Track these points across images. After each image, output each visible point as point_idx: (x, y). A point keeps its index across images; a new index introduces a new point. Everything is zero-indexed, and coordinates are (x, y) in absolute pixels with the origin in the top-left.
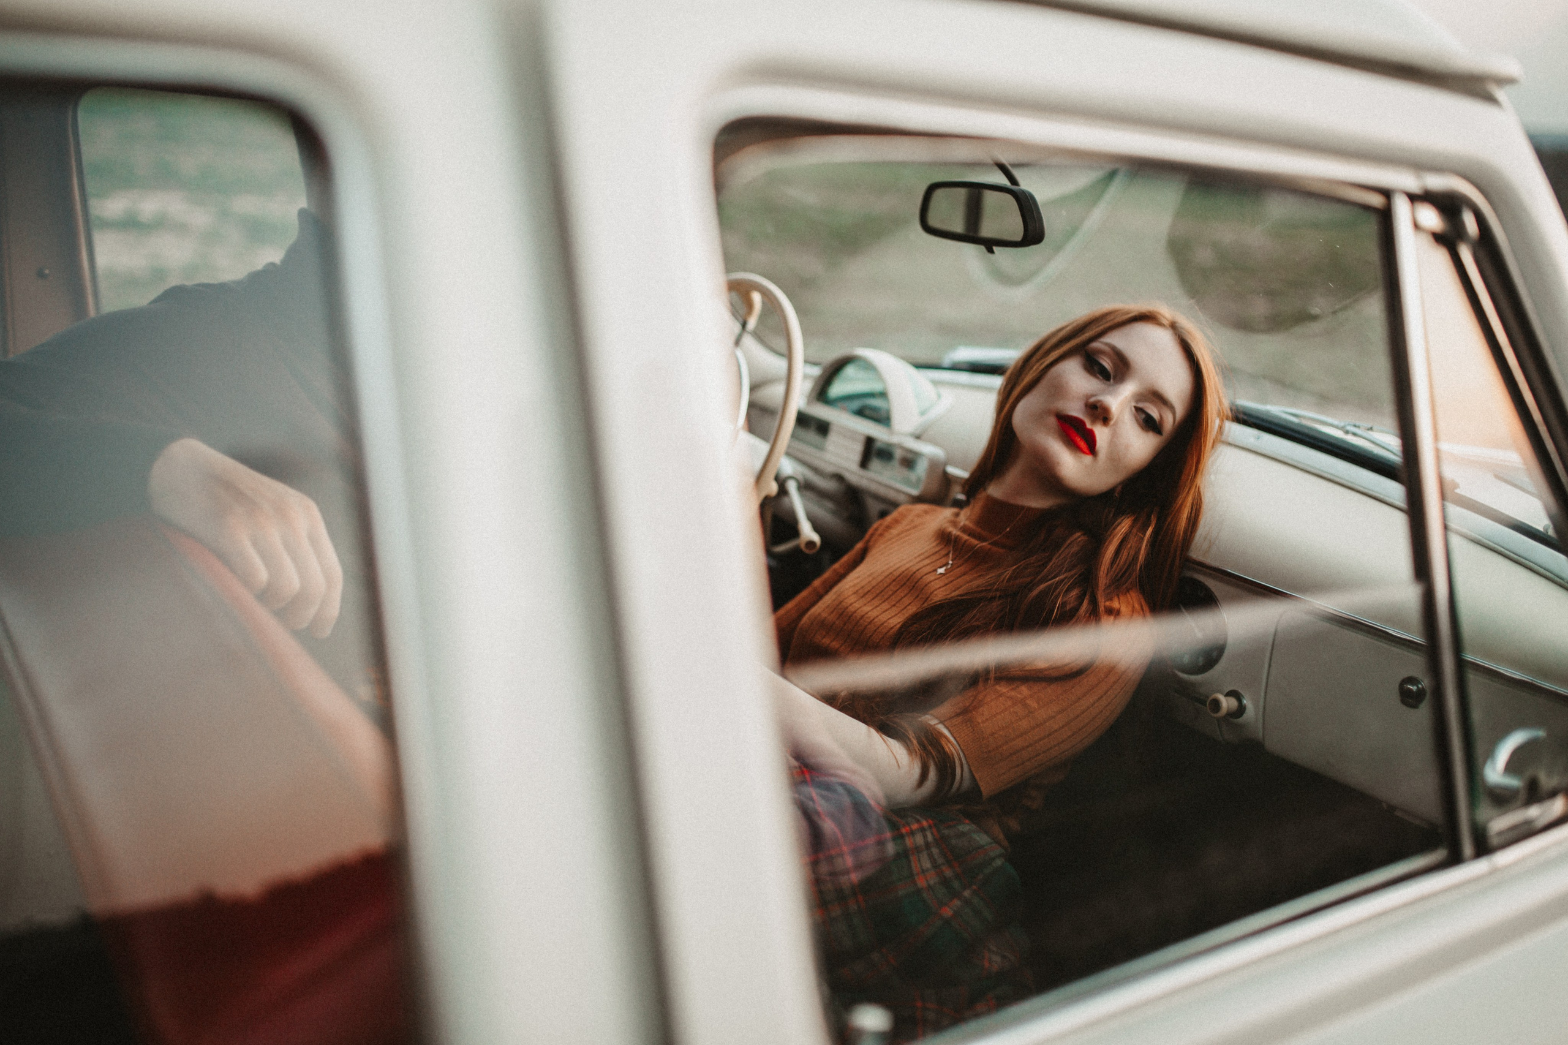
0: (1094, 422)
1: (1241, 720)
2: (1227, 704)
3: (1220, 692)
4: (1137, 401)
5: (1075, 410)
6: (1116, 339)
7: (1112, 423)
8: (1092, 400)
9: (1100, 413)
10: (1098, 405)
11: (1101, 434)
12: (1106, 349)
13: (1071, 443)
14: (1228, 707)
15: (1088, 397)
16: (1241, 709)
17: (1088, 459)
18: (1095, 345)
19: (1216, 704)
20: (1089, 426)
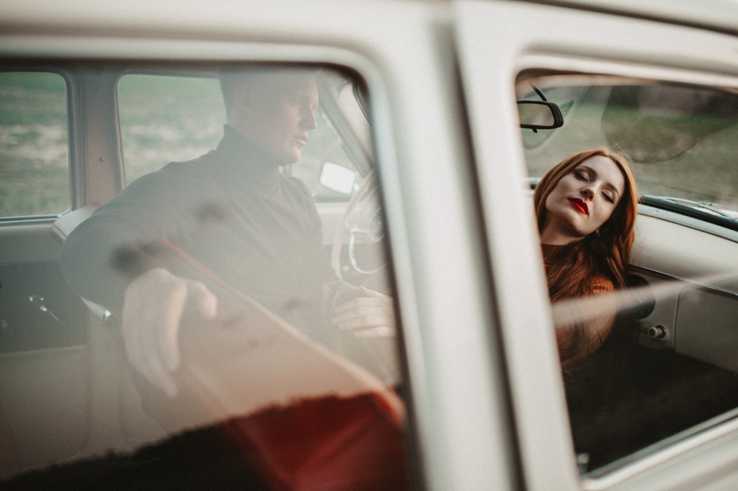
0: (586, 199)
1: (664, 339)
2: (658, 331)
3: (654, 326)
4: (602, 189)
5: (576, 195)
6: (587, 164)
7: (594, 199)
8: (584, 190)
9: (588, 195)
10: (587, 191)
11: (590, 204)
12: (585, 169)
13: (578, 210)
14: (658, 333)
15: (581, 189)
16: (664, 334)
17: (585, 216)
18: (578, 167)
19: (653, 332)
20: (584, 201)
